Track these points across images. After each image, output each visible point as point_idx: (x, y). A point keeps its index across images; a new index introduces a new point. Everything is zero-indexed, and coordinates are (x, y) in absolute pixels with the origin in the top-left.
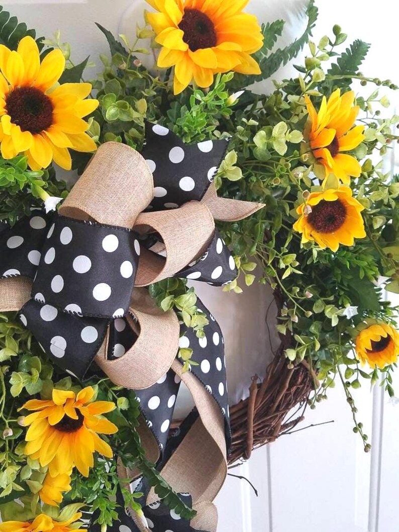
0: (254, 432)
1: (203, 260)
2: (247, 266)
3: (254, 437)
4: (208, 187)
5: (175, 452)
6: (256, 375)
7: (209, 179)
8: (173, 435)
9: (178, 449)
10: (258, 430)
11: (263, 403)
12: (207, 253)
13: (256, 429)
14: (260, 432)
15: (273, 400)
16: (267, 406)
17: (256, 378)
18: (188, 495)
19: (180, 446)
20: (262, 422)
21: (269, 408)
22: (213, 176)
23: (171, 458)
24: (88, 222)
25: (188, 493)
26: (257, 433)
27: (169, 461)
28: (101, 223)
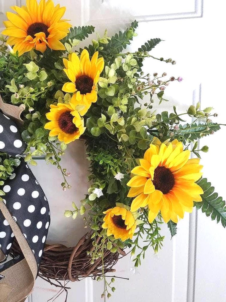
3: (72, 268)
14: (78, 266)
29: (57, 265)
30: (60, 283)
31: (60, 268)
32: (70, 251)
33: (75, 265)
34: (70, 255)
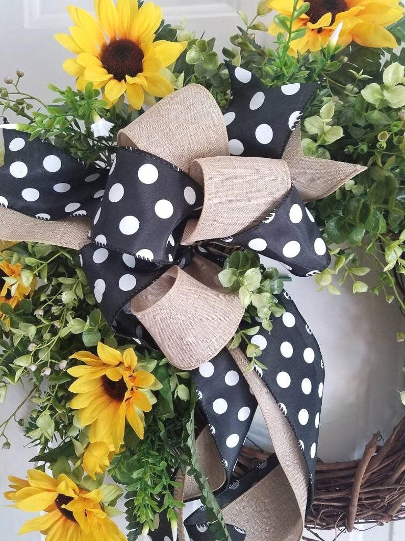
0: (360, 499)
1: (267, 222)
2: (357, 270)
3: (358, 505)
4: (288, 137)
5: (256, 486)
6: (379, 432)
7: (290, 127)
8: (259, 466)
9: (259, 483)
10: (366, 499)
11: (379, 468)
12: (274, 214)
13: (364, 497)
14: (368, 502)
15: (394, 468)
16: (385, 474)
17: (377, 436)
18: (244, 533)
19: (262, 480)
20: (374, 491)
21: (388, 477)
22: (296, 123)
23: (250, 491)
24: (129, 148)
25: (245, 531)
26: (365, 502)
27: (246, 493)
28: (141, 149)
29: (319, 500)
30: (316, 535)
31: (323, 505)
32: (353, 468)
33: (363, 498)
34: (354, 476)
